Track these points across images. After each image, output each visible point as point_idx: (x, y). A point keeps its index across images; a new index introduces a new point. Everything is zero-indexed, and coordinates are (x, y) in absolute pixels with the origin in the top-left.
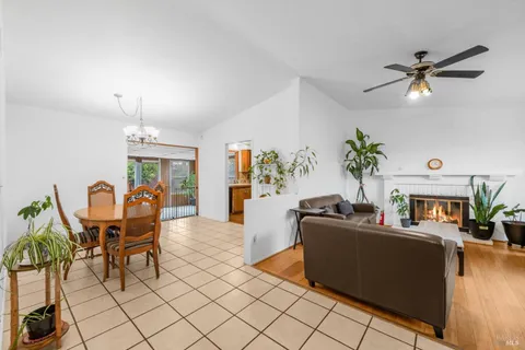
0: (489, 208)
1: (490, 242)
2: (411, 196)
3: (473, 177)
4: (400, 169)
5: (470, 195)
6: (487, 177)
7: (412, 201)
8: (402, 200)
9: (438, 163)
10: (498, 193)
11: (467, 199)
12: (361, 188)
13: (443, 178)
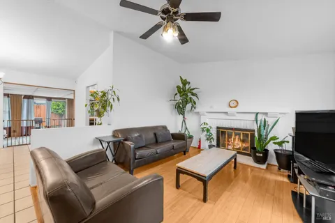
0: (266, 138)
1: (264, 167)
2: (218, 128)
3: (257, 114)
4: (211, 107)
5: (255, 128)
6: (266, 114)
7: (218, 132)
8: (208, 130)
9: (235, 103)
10: (273, 127)
11: (254, 131)
12: (184, 121)
13: (237, 115)
